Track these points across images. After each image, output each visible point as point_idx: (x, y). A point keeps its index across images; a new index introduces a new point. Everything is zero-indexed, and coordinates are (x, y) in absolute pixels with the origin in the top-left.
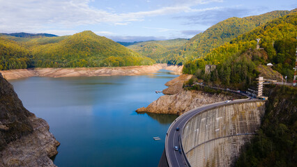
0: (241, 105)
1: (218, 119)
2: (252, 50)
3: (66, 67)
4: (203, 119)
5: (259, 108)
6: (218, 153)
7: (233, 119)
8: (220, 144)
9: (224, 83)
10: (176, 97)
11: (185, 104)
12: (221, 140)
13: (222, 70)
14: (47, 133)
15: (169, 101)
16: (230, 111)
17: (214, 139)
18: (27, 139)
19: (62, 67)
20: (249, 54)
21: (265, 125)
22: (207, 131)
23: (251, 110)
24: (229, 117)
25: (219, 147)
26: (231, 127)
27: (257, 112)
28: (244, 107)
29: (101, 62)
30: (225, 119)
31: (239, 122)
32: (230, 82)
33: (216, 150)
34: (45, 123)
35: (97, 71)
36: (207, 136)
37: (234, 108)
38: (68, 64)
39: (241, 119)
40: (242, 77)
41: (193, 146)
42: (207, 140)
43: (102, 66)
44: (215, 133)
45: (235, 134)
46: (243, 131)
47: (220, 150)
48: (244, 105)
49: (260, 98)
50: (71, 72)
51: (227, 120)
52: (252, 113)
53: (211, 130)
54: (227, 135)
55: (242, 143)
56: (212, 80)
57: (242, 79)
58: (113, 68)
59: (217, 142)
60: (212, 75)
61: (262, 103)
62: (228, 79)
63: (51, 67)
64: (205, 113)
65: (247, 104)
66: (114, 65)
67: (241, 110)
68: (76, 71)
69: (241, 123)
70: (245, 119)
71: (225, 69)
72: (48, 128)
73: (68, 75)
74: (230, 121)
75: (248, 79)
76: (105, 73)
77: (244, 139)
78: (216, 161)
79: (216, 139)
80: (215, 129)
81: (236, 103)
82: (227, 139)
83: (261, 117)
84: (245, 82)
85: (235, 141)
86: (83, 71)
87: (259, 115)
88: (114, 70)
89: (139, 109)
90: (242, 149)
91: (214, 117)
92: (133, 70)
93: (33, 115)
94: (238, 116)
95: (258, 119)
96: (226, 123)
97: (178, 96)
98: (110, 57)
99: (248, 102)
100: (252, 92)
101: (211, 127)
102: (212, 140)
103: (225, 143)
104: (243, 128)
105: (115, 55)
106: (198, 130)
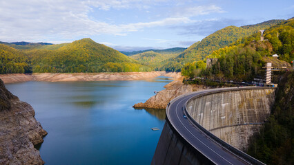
0: (248, 92)
1: (223, 105)
2: (256, 41)
3: (64, 72)
4: (208, 103)
5: (268, 96)
7: (240, 107)
8: (226, 134)
9: (227, 76)
10: (176, 92)
12: (228, 129)
13: (225, 62)
14: (32, 119)
15: (169, 96)
16: (237, 97)
17: (220, 128)
19: (60, 72)
20: (252, 46)
21: (276, 114)
22: (212, 118)
23: (260, 97)
24: (235, 105)
25: (226, 137)
26: (238, 115)
27: (266, 100)
28: (252, 94)
29: (100, 67)
30: (231, 106)
31: (246, 110)
32: (234, 73)
34: (30, 107)
35: (95, 77)
36: (212, 123)
37: (241, 96)
38: (66, 69)
39: (249, 107)
40: (246, 68)
43: (100, 71)
44: (220, 120)
45: (242, 124)
46: (251, 120)
48: (252, 91)
49: (268, 86)
50: (70, 77)
51: (234, 108)
52: (261, 101)
53: (216, 120)
54: (234, 124)
55: (251, 133)
56: (213, 73)
57: (247, 70)
58: (112, 73)
59: (223, 131)
60: (214, 68)
61: (272, 91)
62: (232, 70)
63: (49, 72)
64: (209, 96)
65: (255, 91)
66: (113, 71)
67: (248, 97)
68: (74, 75)
69: (249, 112)
70: (253, 107)
71: (228, 60)
72: (33, 114)
73: (65, 80)
74: (237, 109)
75: (253, 69)
76: (104, 78)
77: (252, 129)
79: (222, 127)
80: (220, 117)
81: (242, 89)
82: (234, 128)
83: (270, 106)
84: (250, 72)
85: (242, 130)
86: (81, 76)
87: (268, 104)
88: (112, 76)
90: (250, 140)
91: (219, 102)
92: (131, 76)
93: (16, 98)
94: (245, 104)
95: (268, 108)
96: (233, 111)
97: (178, 91)
98: (109, 63)
100: (259, 81)
101: (216, 114)
102: (218, 128)
103: (231, 133)
104: (252, 117)
105: (113, 62)
106: (202, 114)
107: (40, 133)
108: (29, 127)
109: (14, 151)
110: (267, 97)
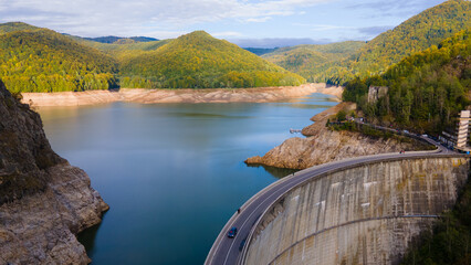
0: (417, 162)
1: (367, 185)
2: (462, 59)
3: (163, 87)
4: (335, 185)
5: (456, 170)
6: (365, 247)
7: (398, 187)
8: (369, 230)
9: (400, 120)
10: (313, 142)
11: (328, 155)
12: (372, 224)
13: (398, 96)
14: (86, 191)
15: (301, 148)
16: (395, 171)
17: (359, 221)
18: (33, 201)
19: (157, 87)
20: (455, 66)
21: (464, 203)
22: (344, 207)
23: (439, 172)
24: (390, 183)
25: (369, 235)
26: (394, 201)
27: (451, 177)
28: (424, 166)
29: (216, 80)
30: (382, 186)
31: (411, 192)
32: (411, 117)
33: (362, 240)
34: (84, 174)
35: (208, 95)
36: (344, 213)
37: (404, 169)
38: (166, 82)
39: (416, 187)
40: (434, 109)
41: (313, 230)
42: (343, 221)
43: (217, 86)
44: (360, 209)
45: (401, 214)
46: (418, 210)
47: (368, 241)
48: (425, 162)
49: (460, 151)
50: (170, 96)
51: (386, 187)
52: (441, 177)
53: (352, 205)
54: (385, 214)
55: (415, 231)
56: (378, 114)
57: (433, 115)
58: (234, 90)
59: (364, 226)
60: (379, 105)
61: (464, 161)
62: (406, 113)
63: (142, 87)
64: (340, 175)
65: (431, 161)
66: (236, 86)
67: (416, 171)
68: (177, 93)
69: (416, 196)
70: (425, 188)
71: (404, 94)
72: (88, 184)
73: (164, 100)
74: (393, 191)
75: (444, 113)
76: (221, 98)
77: (419, 224)
78: (361, 259)
79: (363, 220)
80: (360, 203)
81: (406, 159)
82: (384, 222)
83: (458, 187)
84: (437, 118)
85: (400, 226)
86: (187, 95)
87: (455, 183)
88: (235, 94)
89: (251, 159)
90: (414, 241)
91: (359, 181)
92: (265, 94)
93: (65, 162)
94: (410, 183)
95: (452, 191)
96: (385, 194)
97: (317, 140)
98: (231, 73)
99: (433, 157)
100: (448, 138)
101: (352, 200)
102: (354, 222)
103: (380, 229)
104: (420, 204)
105: (238, 69)
106: (323, 203)
107: (96, 211)
108: (81, 203)
109: (48, 248)
110: (453, 172)
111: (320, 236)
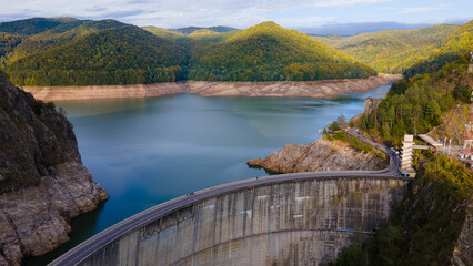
0: (354, 182)
1: (299, 199)
2: (458, 73)
3: (225, 80)
4: (262, 198)
5: (392, 191)
6: (296, 252)
7: (333, 203)
8: (301, 239)
12: (305, 234)
15: (298, 154)
16: (329, 189)
17: (291, 231)
19: (218, 80)
20: (450, 81)
22: (274, 216)
23: (376, 192)
24: (324, 199)
25: (301, 243)
26: (328, 215)
27: (386, 197)
28: (361, 186)
29: (275, 73)
30: (315, 201)
31: (345, 209)
33: (293, 247)
35: (265, 88)
36: (275, 222)
37: (339, 187)
39: (351, 204)
41: (240, 234)
42: (274, 228)
43: (276, 79)
44: (293, 220)
45: (334, 227)
46: (350, 226)
47: (300, 249)
48: (362, 183)
50: (228, 89)
51: (320, 202)
52: (377, 197)
53: (283, 216)
54: (318, 226)
55: (346, 244)
56: (367, 127)
58: (293, 83)
59: (296, 235)
60: (369, 119)
61: (401, 183)
63: (206, 80)
64: (267, 189)
65: (369, 181)
66: (296, 79)
67: (352, 189)
68: (236, 86)
69: (350, 212)
70: (360, 206)
72: (90, 178)
73: (222, 93)
74: (327, 206)
76: (278, 92)
77: (350, 238)
78: (292, 263)
79: (295, 230)
80: (292, 215)
82: (317, 233)
83: (392, 207)
85: (332, 238)
86: (246, 88)
87: (390, 203)
88: (292, 88)
89: (252, 161)
90: (343, 253)
91: (289, 195)
92: (324, 88)
94: (345, 200)
95: (386, 211)
96: (318, 208)
98: (292, 65)
99: (371, 178)
101: (283, 211)
102: (286, 231)
103: (312, 239)
104: (353, 220)
105: (302, 62)
106: (249, 212)
107: (93, 200)
108: (81, 193)
109: (34, 227)
110: (389, 192)
111: (248, 240)
